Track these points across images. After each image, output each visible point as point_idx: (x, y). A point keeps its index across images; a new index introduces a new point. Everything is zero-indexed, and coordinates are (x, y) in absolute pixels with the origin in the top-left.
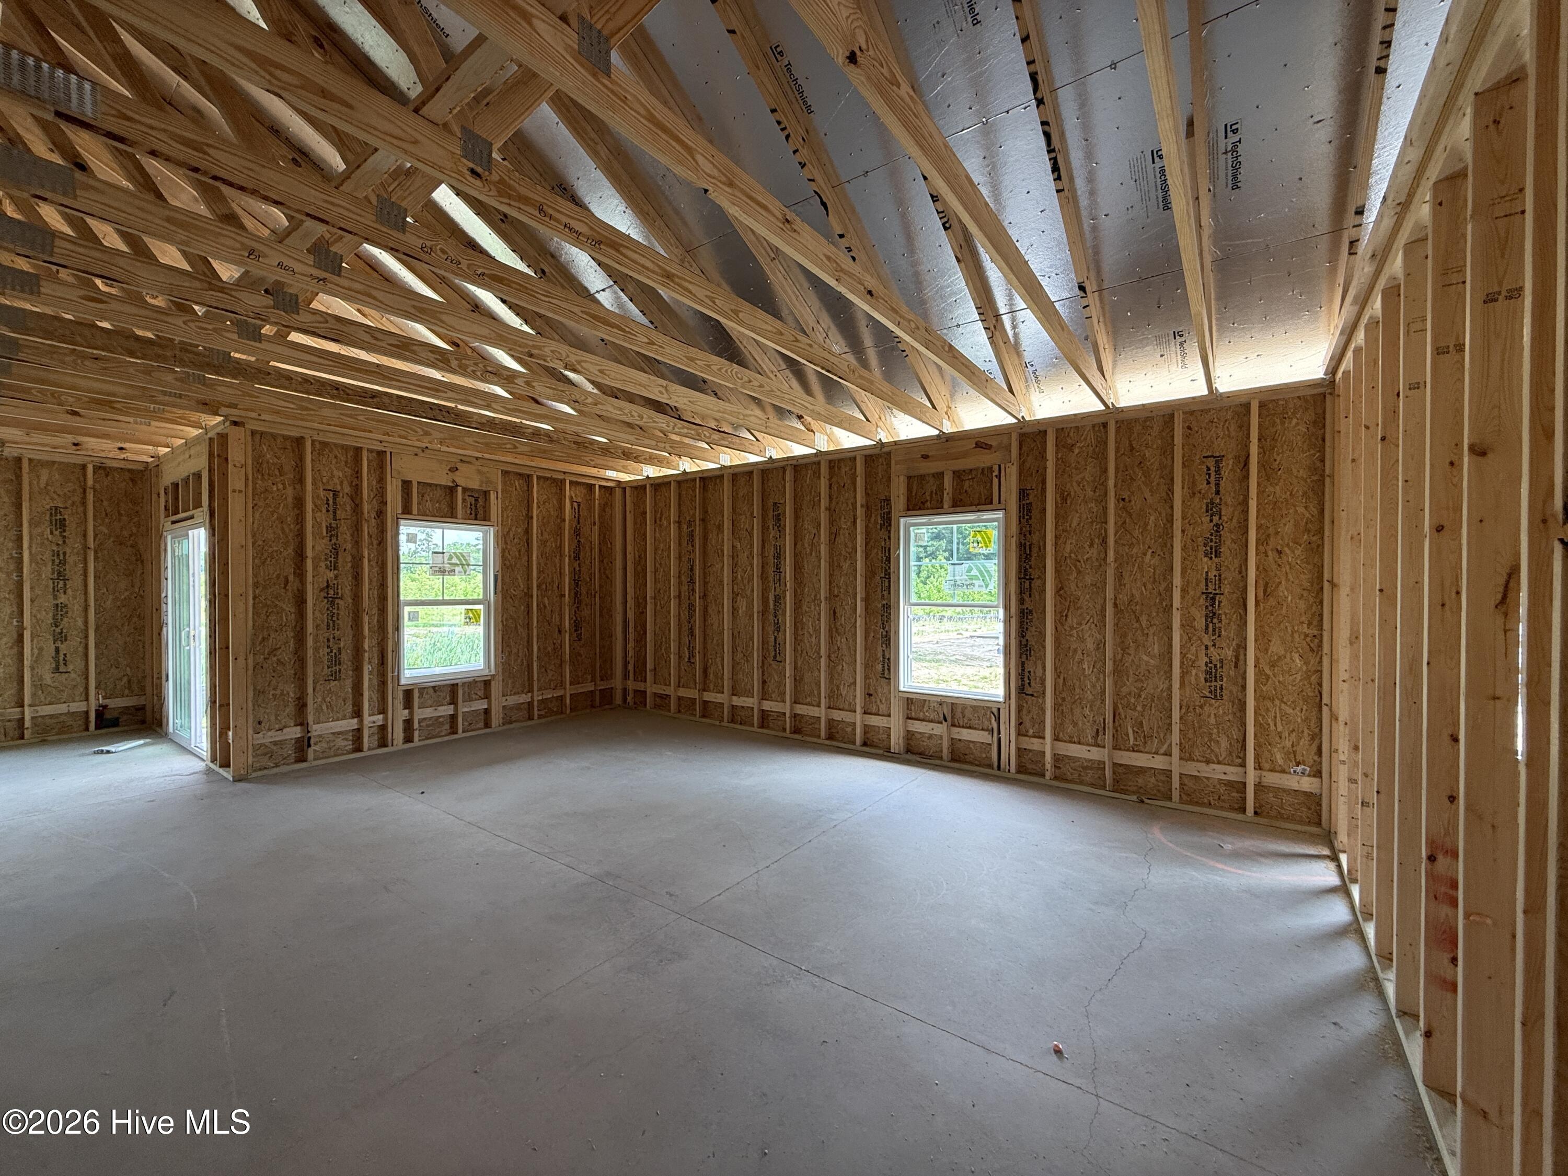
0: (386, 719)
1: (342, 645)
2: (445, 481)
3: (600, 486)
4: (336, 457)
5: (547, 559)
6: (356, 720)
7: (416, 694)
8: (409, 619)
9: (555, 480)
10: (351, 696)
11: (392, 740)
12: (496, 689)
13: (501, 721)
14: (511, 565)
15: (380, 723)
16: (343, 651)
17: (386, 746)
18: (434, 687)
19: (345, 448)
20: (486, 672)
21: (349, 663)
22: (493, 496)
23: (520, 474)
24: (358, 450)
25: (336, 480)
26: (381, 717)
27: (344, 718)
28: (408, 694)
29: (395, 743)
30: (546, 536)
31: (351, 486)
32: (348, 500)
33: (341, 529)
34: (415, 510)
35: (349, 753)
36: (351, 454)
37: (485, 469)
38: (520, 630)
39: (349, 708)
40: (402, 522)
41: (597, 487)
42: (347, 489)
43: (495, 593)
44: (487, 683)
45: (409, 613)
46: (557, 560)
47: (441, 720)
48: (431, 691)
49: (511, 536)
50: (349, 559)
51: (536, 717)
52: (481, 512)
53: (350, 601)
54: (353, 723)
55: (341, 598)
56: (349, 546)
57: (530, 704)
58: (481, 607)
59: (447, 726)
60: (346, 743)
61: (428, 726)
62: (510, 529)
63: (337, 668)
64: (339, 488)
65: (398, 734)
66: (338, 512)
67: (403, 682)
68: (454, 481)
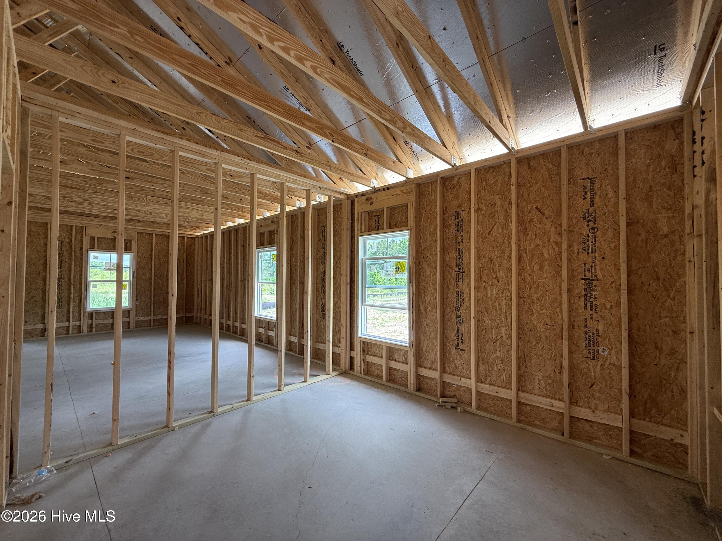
0: (80, 323)
1: (63, 295)
2: (110, 236)
3: (187, 237)
4: (62, 229)
5: (161, 265)
6: (67, 323)
7: (94, 314)
8: (93, 287)
9: (165, 235)
10: (66, 314)
11: (83, 331)
12: (133, 314)
13: (135, 326)
14: (143, 268)
15: (79, 325)
16: (63, 298)
17: (80, 333)
18: (104, 312)
19: (67, 226)
20: (129, 308)
21: (66, 302)
22: (133, 242)
23: (148, 233)
24: (72, 226)
25: (62, 237)
26: (79, 322)
27: (63, 322)
28: (91, 314)
29: (84, 332)
30: (161, 257)
31: (69, 238)
32: (67, 244)
33: (64, 255)
34: (96, 247)
35: (64, 334)
36: (69, 227)
37: (129, 232)
38: (147, 292)
39: (65, 318)
40: (89, 252)
41: (186, 238)
42: (67, 240)
43: (133, 278)
44: (129, 312)
45: (93, 285)
46: (166, 266)
47: (107, 325)
48: (103, 314)
49: (143, 257)
50: (67, 265)
51: (152, 325)
52: (129, 248)
53: (67, 280)
54: (66, 324)
55: (63, 279)
56: (67, 260)
57: (150, 320)
58: (128, 283)
59: (110, 327)
60: (63, 331)
61: (101, 327)
62: (143, 254)
63: (60, 304)
64: (63, 240)
65: (85, 329)
66: (63, 248)
67: (88, 310)
68: (114, 237)
